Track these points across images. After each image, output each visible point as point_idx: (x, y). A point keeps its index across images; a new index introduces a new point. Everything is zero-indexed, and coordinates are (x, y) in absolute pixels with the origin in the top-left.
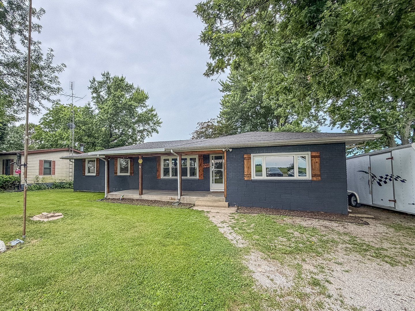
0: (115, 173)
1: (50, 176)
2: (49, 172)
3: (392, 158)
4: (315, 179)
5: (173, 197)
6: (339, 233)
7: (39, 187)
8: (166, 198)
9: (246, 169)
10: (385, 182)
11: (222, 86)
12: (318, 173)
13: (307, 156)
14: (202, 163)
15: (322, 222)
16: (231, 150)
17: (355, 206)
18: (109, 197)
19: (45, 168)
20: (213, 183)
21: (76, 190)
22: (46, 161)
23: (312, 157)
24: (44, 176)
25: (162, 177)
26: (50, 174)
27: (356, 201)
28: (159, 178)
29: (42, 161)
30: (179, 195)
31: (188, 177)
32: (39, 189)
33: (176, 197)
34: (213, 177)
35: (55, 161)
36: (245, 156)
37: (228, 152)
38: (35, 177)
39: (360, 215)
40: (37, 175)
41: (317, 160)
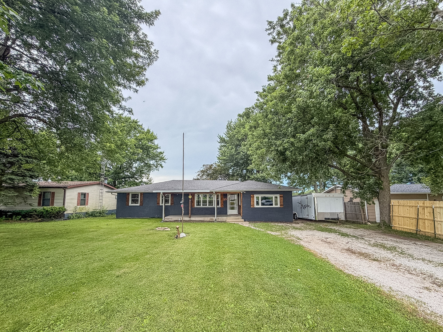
0: (158, 204)
1: (84, 206)
2: (84, 203)
3: (307, 198)
4: (281, 207)
5: (212, 218)
6: (290, 226)
7: (79, 216)
8: (208, 219)
9: (252, 202)
10: (306, 208)
11: (220, 139)
12: (282, 204)
13: (278, 196)
14: (222, 198)
15: (284, 224)
16: (245, 192)
17: (296, 219)
18: (166, 220)
19: (81, 200)
20: (229, 209)
21: (118, 217)
22: (82, 194)
23: (280, 197)
24: (80, 206)
25: (196, 206)
26: (84, 204)
27: (296, 217)
28: (193, 207)
29: (80, 193)
30: (216, 217)
31: (208, 206)
32: (78, 218)
33: (214, 218)
34: (229, 205)
35: (88, 194)
36: (252, 196)
37: (243, 193)
38: (74, 207)
39: (297, 222)
40: (76, 206)
41: (282, 198)
